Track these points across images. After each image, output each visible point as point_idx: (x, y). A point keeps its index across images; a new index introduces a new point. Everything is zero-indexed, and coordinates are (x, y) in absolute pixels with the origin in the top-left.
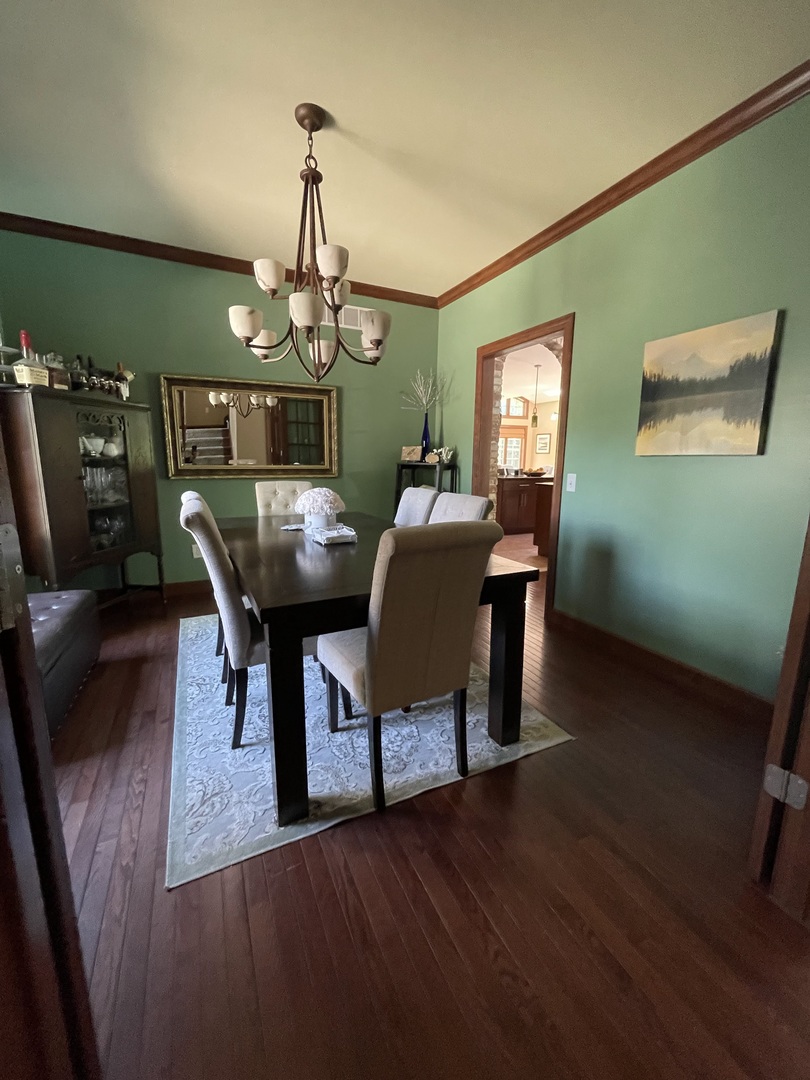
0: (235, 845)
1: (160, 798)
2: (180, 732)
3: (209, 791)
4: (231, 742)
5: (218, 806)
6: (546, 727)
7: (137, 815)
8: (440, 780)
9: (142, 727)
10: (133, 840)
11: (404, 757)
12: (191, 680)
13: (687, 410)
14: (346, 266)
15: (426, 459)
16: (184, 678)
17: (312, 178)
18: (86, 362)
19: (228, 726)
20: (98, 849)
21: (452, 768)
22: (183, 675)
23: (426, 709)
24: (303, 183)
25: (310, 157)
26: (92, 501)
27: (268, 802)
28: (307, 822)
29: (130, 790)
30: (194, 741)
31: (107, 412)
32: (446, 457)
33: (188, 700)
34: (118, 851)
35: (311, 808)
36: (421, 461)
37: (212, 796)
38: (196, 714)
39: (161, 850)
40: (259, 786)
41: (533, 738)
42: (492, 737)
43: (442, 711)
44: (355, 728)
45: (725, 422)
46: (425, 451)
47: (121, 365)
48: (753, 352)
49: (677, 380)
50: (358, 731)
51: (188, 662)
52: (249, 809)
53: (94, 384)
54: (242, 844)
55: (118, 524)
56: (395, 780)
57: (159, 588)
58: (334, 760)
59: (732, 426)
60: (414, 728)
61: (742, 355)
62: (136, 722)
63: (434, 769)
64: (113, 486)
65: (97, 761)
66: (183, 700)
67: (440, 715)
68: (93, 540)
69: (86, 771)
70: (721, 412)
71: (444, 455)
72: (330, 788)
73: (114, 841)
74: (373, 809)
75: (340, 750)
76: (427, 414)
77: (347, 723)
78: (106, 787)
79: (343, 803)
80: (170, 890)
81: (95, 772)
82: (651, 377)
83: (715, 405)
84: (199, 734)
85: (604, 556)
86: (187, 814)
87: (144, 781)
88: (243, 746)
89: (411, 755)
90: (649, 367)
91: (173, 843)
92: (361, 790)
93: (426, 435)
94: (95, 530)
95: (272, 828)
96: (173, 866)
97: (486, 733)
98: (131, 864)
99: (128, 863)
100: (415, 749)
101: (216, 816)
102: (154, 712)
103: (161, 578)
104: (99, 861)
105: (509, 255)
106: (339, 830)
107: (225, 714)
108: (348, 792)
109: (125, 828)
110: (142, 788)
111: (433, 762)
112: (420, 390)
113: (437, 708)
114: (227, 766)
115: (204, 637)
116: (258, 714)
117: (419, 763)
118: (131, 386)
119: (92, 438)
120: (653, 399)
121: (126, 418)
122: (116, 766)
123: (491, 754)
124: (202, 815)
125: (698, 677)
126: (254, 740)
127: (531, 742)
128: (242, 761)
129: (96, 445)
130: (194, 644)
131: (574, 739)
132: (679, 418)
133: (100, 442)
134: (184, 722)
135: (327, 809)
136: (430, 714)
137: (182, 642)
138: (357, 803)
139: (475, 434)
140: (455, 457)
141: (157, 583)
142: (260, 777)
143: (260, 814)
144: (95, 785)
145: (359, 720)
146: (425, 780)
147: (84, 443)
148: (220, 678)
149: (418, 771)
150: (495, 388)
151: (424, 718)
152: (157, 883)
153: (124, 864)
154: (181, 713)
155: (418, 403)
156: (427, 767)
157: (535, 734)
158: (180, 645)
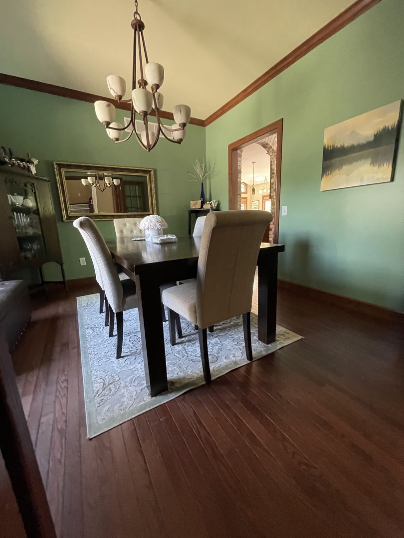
0: (127, 410)
1: (77, 389)
2: (85, 353)
3: (107, 382)
4: (115, 355)
5: (113, 389)
6: (288, 333)
7: (65, 399)
8: (238, 364)
9: (61, 351)
10: (63, 413)
11: (216, 354)
12: (87, 326)
13: (350, 162)
14: (163, 78)
15: (204, 207)
16: (82, 326)
17: (139, 26)
18: (7, 151)
19: (113, 347)
20: (41, 422)
21: (243, 357)
22: (82, 323)
23: (222, 330)
24: (133, 30)
25: (136, 13)
26: (19, 233)
27: (142, 385)
28: (167, 393)
29: (59, 386)
30: (93, 357)
31: (24, 180)
32: (214, 205)
33: (87, 336)
34: (55, 420)
35: (168, 385)
36: (201, 208)
37: (109, 384)
38: (92, 343)
39: (82, 418)
40: (136, 377)
41: (282, 339)
42: (260, 340)
43: (230, 330)
44: (186, 342)
45: (372, 165)
46: (203, 203)
47: (29, 154)
48: (387, 125)
49: (343, 147)
50: (187, 343)
51: (84, 318)
52: (132, 389)
53: (14, 163)
54: (131, 408)
55: (35, 247)
56: (214, 366)
57: (63, 282)
58: (176, 359)
59: (376, 167)
60: (217, 339)
61: (381, 127)
62: (58, 349)
63: (234, 359)
64: (31, 225)
65: (36, 372)
66: (84, 336)
67: (230, 332)
68: (23, 254)
69: (29, 379)
70: (369, 160)
71: (213, 204)
72: (177, 374)
73: (52, 416)
74: (204, 383)
75: (179, 354)
76: (202, 183)
77: (180, 340)
78: (43, 386)
79: (186, 381)
80: (90, 439)
81: (35, 378)
82: (328, 147)
83: (366, 157)
84: (96, 353)
85: (304, 247)
86: (95, 396)
87: (67, 380)
88: (123, 357)
89: (219, 353)
90: (327, 142)
91: (89, 413)
92: (196, 373)
93: (203, 195)
94: (22, 249)
95: (148, 398)
96: (90, 426)
97: (257, 339)
98: (64, 427)
99: (62, 427)
100: (220, 349)
101: (113, 394)
102: (68, 344)
103: (64, 277)
104: (43, 428)
105: (244, 91)
106: (186, 396)
107: (109, 342)
108: (188, 375)
109: (58, 407)
110: (65, 384)
111: (232, 355)
112: (198, 170)
113: (227, 329)
114: (115, 368)
115: (92, 305)
116: (129, 340)
117: (224, 357)
118: (36, 166)
119: (15, 196)
120: (330, 159)
121: (35, 185)
122: (48, 374)
123: (262, 349)
124: (104, 396)
125: (358, 304)
126: (129, 353)
127: (282, 341)
128: (123, 365)
129: (18, 200)
130: (86, 309)
131: (304, 338)
132: (344, 167)
133: (21, 198)
134: (86, 348)
135: (177, 385)
136: (225, 332)
137: (79, 308)
138: (194, 381)
139: (229, 192)
140: (218, 205)
141: (62, 280)
142: (136, 372)
143: (139, 391)
144: (36, 386)
145: (187, 338)
146: (229, 365)
147: (10, 197)
148: (104, 324)
149: (225, 361)
150: (238, 167)
151: (222, 334)
152: (82, 436)
153: (59, 427)
154: (84, 344)
155: (197, 177)
156: (229, 358)
157: (283, 338)
158: (78, 310)
